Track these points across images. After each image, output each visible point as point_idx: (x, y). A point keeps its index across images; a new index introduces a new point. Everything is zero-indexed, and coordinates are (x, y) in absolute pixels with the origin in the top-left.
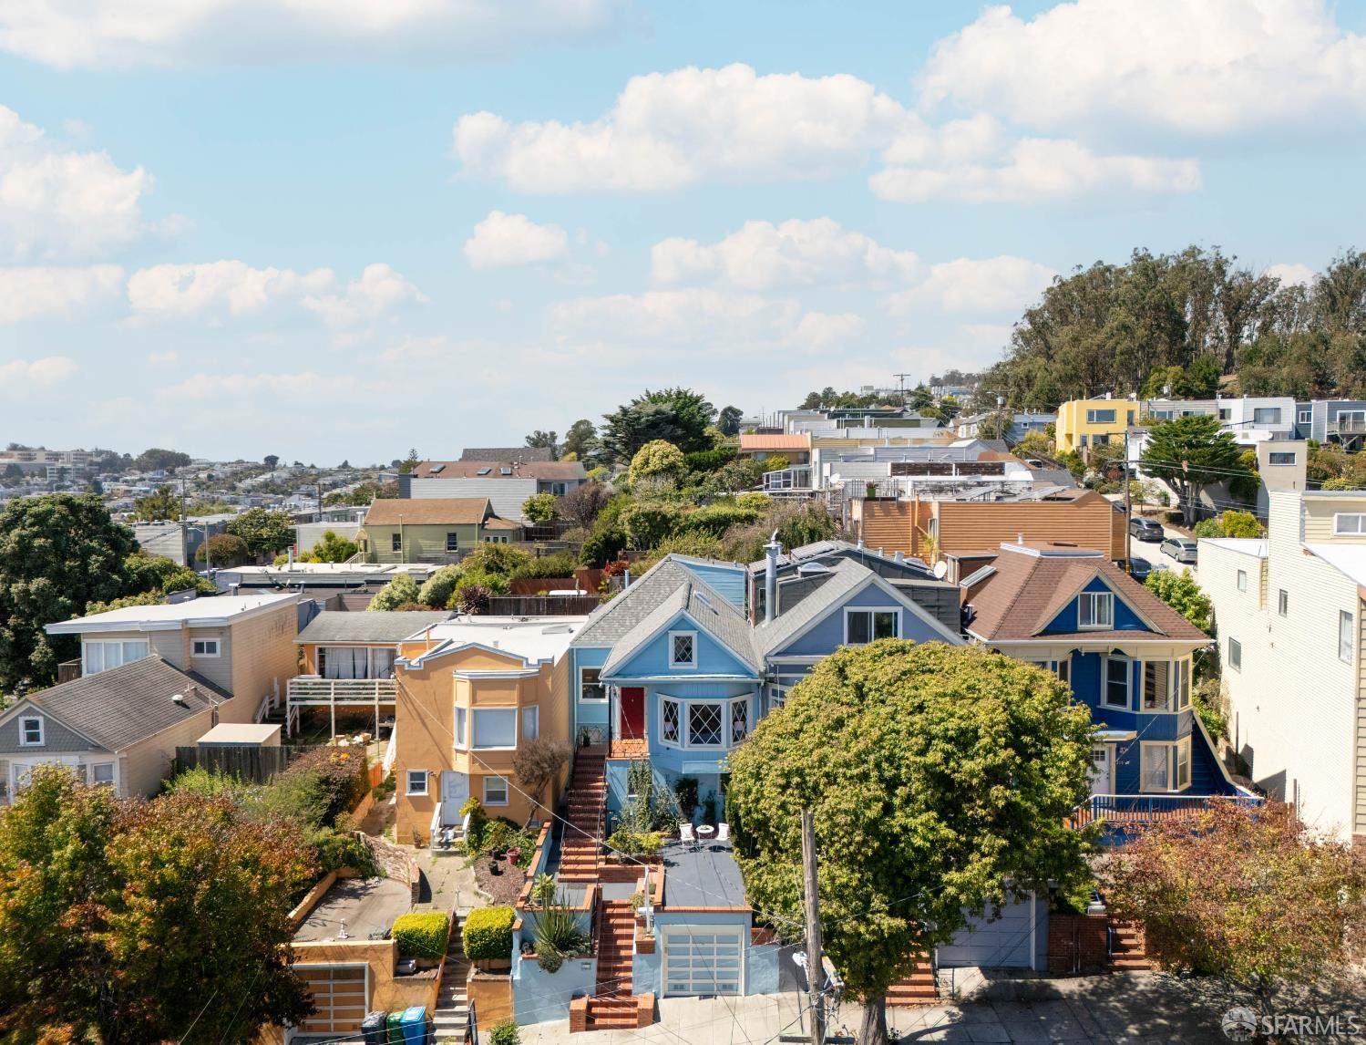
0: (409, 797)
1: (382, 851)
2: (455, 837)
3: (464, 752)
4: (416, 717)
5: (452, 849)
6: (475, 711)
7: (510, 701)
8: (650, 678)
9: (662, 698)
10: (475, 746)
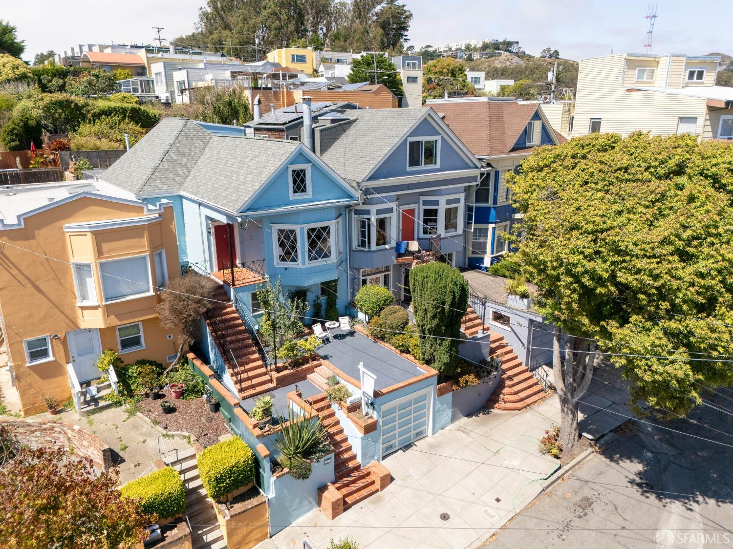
0: (29, 367)
1: (21, 430)
2: (98, 392)
3: (95, 308)
4: (25, 281)
5: (102, 403)
6: (101, 264)
7: (141, 248)
8: (278, 210)
9: (276, 227)
10: (107, 299)
